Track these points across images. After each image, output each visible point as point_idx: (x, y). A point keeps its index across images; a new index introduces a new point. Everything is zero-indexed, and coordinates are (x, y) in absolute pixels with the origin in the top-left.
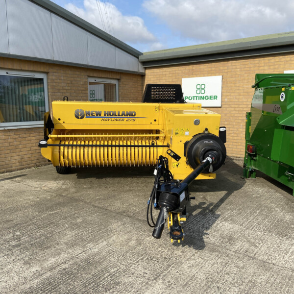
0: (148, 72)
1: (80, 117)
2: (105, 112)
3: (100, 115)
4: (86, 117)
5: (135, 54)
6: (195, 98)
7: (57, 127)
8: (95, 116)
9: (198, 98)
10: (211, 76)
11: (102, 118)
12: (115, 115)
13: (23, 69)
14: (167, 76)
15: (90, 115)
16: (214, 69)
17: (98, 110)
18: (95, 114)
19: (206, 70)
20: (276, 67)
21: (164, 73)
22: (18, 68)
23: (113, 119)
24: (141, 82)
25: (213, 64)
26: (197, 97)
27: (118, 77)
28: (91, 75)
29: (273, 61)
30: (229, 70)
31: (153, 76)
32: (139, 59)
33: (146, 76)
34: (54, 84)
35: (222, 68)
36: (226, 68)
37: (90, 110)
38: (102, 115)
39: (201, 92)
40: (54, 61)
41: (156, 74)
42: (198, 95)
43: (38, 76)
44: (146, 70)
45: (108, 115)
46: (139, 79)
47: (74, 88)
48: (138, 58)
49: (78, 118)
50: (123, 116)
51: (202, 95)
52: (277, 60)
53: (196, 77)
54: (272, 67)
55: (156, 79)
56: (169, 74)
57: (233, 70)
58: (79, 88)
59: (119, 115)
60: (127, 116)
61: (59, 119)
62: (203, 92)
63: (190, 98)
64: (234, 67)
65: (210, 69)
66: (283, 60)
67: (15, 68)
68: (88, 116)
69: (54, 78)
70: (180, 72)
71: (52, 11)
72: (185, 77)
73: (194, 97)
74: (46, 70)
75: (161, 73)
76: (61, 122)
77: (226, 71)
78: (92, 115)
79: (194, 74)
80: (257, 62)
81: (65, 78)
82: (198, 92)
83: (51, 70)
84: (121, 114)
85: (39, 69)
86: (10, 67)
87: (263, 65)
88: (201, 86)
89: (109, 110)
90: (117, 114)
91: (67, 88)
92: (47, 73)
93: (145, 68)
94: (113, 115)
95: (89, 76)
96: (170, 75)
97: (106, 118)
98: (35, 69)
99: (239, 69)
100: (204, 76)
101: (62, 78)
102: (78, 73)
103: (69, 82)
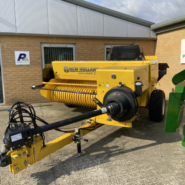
0: (159, 37)
1: (67, 71)
2: (80, 68)
3: (77, 70)
4: (70, 71)
5: (148, 25)
7: (56, 77)
8: (75, 71)
11: (79, 72)
12: (86, 70)
13: (59, 42)
14: (172, 38)
15: (72, 70)
17: (76, 66)
18: (74, 69)
21: (169, 37)
22: (56, 42)
23: (85, 73)
24: (153, 45)
28: (108, 43)
31: (162, 40)
33: (158, 41)
34: (79, 51)
37: (72, 66)
38: (79, 70)
40: (78, 36)
41: (164, 38)
43: (69, 46)
44: (158, 36)
45: (82, 70)
46: (152, 43)
47: (94, 53)
48: (150, 27)
49: (66, 72)
50: (91, 71)
55: (164, 42)
58: (98, 52)
59: (89, 70)
60: (94, 71)
61: (56, 72)
67: (54, 42)
69: (79, 47)
70: (181, 34)
71: (77, 5)
74: (73, 42)
75: (167, 37)
76: (57, 74)
78: (73, 70)
81: (87, 47)
83: (77, 42)
84: (90, 70)
85: (69, 42)
86: (51, 42)
89: (83, 67)
90: (87, 70)
91: (88, 53)
92: (75, 44)
93: (157, 34)
94: (85, 70)
95: (105, 44)
96: (174, 38)
97: (81, 72)
98: (67, 42)
101: (85, 47)
102: (97, 42)
103: (90, 49)
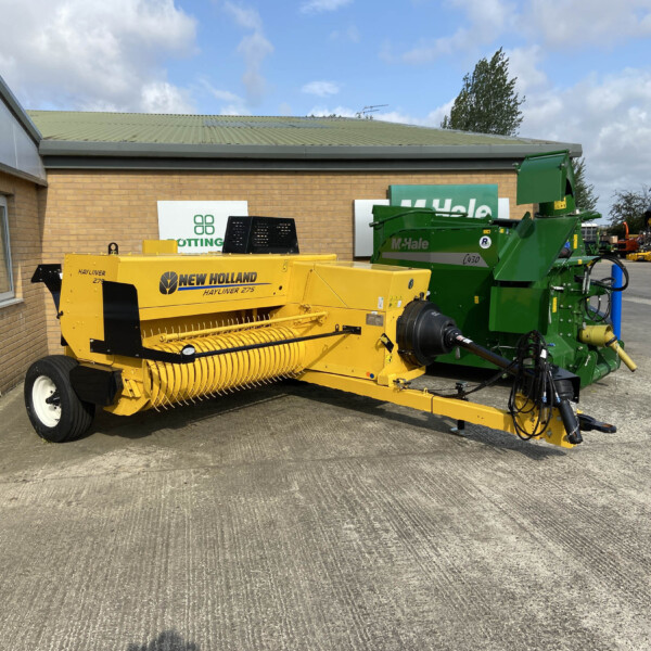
0: (54, 181)
1: (168, 290)
6: (193, 242)
9: (199, 242)
10: (223, 199)
14: (115, 192)
16: (228, 186)
17: (201, 272)
19: (210, 186)
20: (339, 192)
21: (105, 186)
24: (36, 203)
25: (226, 177)
26: (196, 240)
27: (9, 190)
29: (332, 182)
30: (259, 192)
31: (71, 191)
32: (41, 147)
33: (49, 190)
35: (244, 187)
36: (253, 187)
37: (188, 272)
39: (205, 232)
41: (78, 186)
42: (200, 237)
48: (38, 145)
49: (165, 292)
51: (209, 237)
52: (339, 182)
53: (191, 199)
54: (332, 192)
55: (81, 198)
56: (120, 189)
57: (267, 192)
62: (209, 230)
63: (181, 243)
64: (268, 187)
65: (220, 187)
66: (348, 182)
68: (183, 286)
70: (150, 187)
72: (164, 199)
73: (190, 240)
75: (98, 186)
77: (253, 192)
79: (183, 192)
80: (307, 182)
82: (199, 230)
87: (318, 187)
88: (204, 218)
93: (48, 171)
96: (124, 192)
99: (276, 192)
100: (208, 199)
